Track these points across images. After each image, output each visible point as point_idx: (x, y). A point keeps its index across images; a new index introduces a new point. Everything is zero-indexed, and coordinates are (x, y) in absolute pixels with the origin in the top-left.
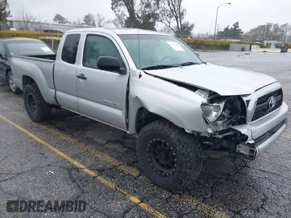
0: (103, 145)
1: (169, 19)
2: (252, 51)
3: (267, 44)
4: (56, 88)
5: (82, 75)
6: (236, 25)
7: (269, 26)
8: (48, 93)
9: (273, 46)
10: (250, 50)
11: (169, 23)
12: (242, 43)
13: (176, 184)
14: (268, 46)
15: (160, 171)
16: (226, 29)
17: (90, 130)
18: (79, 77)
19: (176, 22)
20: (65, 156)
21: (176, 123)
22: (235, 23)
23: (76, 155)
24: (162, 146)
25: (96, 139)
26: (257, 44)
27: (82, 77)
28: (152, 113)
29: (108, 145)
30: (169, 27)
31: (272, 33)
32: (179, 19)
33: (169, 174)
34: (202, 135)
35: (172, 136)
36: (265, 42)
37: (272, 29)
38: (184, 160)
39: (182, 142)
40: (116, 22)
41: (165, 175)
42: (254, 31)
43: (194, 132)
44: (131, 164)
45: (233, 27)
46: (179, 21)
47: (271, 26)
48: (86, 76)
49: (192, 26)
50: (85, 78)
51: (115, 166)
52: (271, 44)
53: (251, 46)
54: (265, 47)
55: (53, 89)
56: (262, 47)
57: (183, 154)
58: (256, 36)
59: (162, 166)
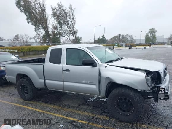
0: (78, 107)
1: (68, 35)
2: (115, 49)
3: (121, 45)
4: (45, 78)
5: (68, 69)
6: (103, 36)
7: (119, 36)
8: (39, 82)
9: (124, 46)
10: (114, 49)
11: (69, 37)
12: (109, 46)
13: (135, 118)
14: (122, 46)
15: (123, 114)
16: (99, 39)
17: (63, 100)
18: (65, 71)
19: (73, 37)
20: (62, 116)
21: (133, 87)
22: (103, 35)
23: (68, 115)
24: (123, 100)
25: (71, 105)
26: (116, 46)
27: (67, 70)
28: (119, 84)
29: (80, 107)
30: (69, 39)
31: (121, 39)
32: (74, 35)
33: (130, 114)
34: (146, 91)
35: (131, 94)
36: (120, 44)
37: (121, 37)
38: (139, 105)
39: (137, 96)
40: (35, 38)
41: (127, 115)
42: (113, 39)
43: (142, 90)
44: (101, 114)
45: (102, 38)
46: (74, 36)
47: (121, 36)
48: (70, 70)
49: (81, 38)
50: (70, 71)
51: (94, 117)
52: (123, 45)
53: (113, 47)
54: (120, 47)
55: (43, 79)
56: (119, 47)
57: (138, 102)
58: (113, 41)
59: (124, 111)
